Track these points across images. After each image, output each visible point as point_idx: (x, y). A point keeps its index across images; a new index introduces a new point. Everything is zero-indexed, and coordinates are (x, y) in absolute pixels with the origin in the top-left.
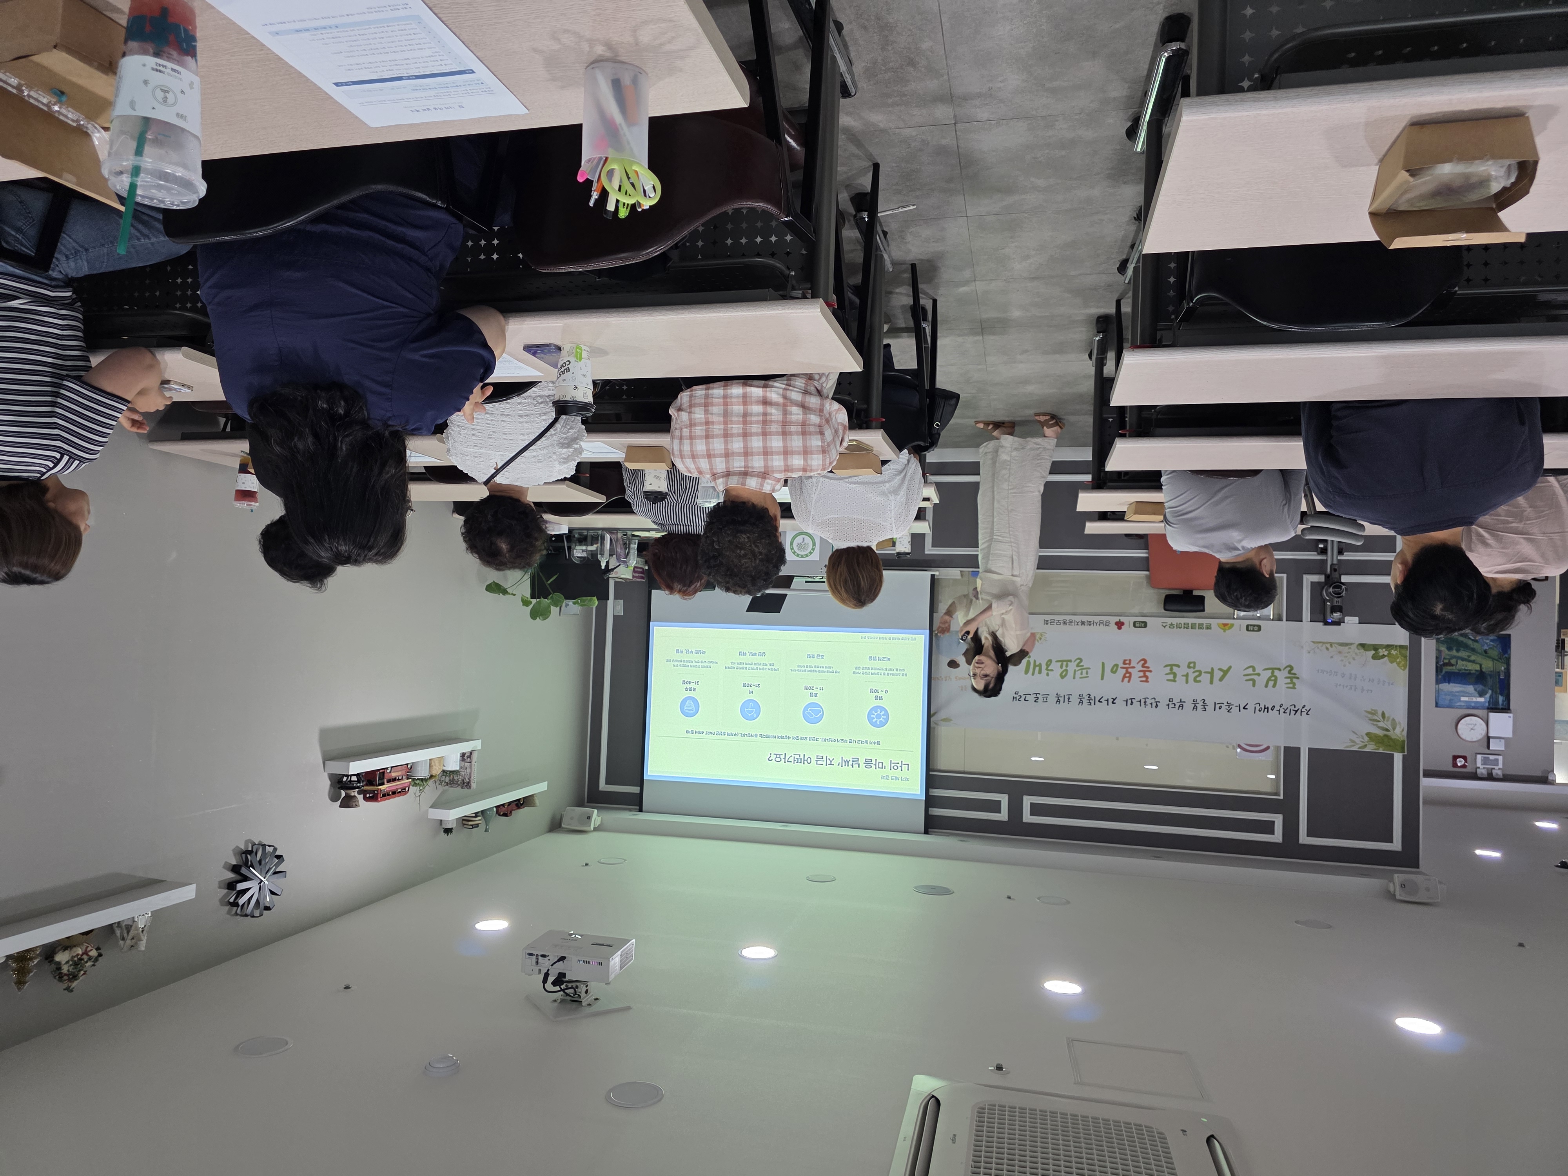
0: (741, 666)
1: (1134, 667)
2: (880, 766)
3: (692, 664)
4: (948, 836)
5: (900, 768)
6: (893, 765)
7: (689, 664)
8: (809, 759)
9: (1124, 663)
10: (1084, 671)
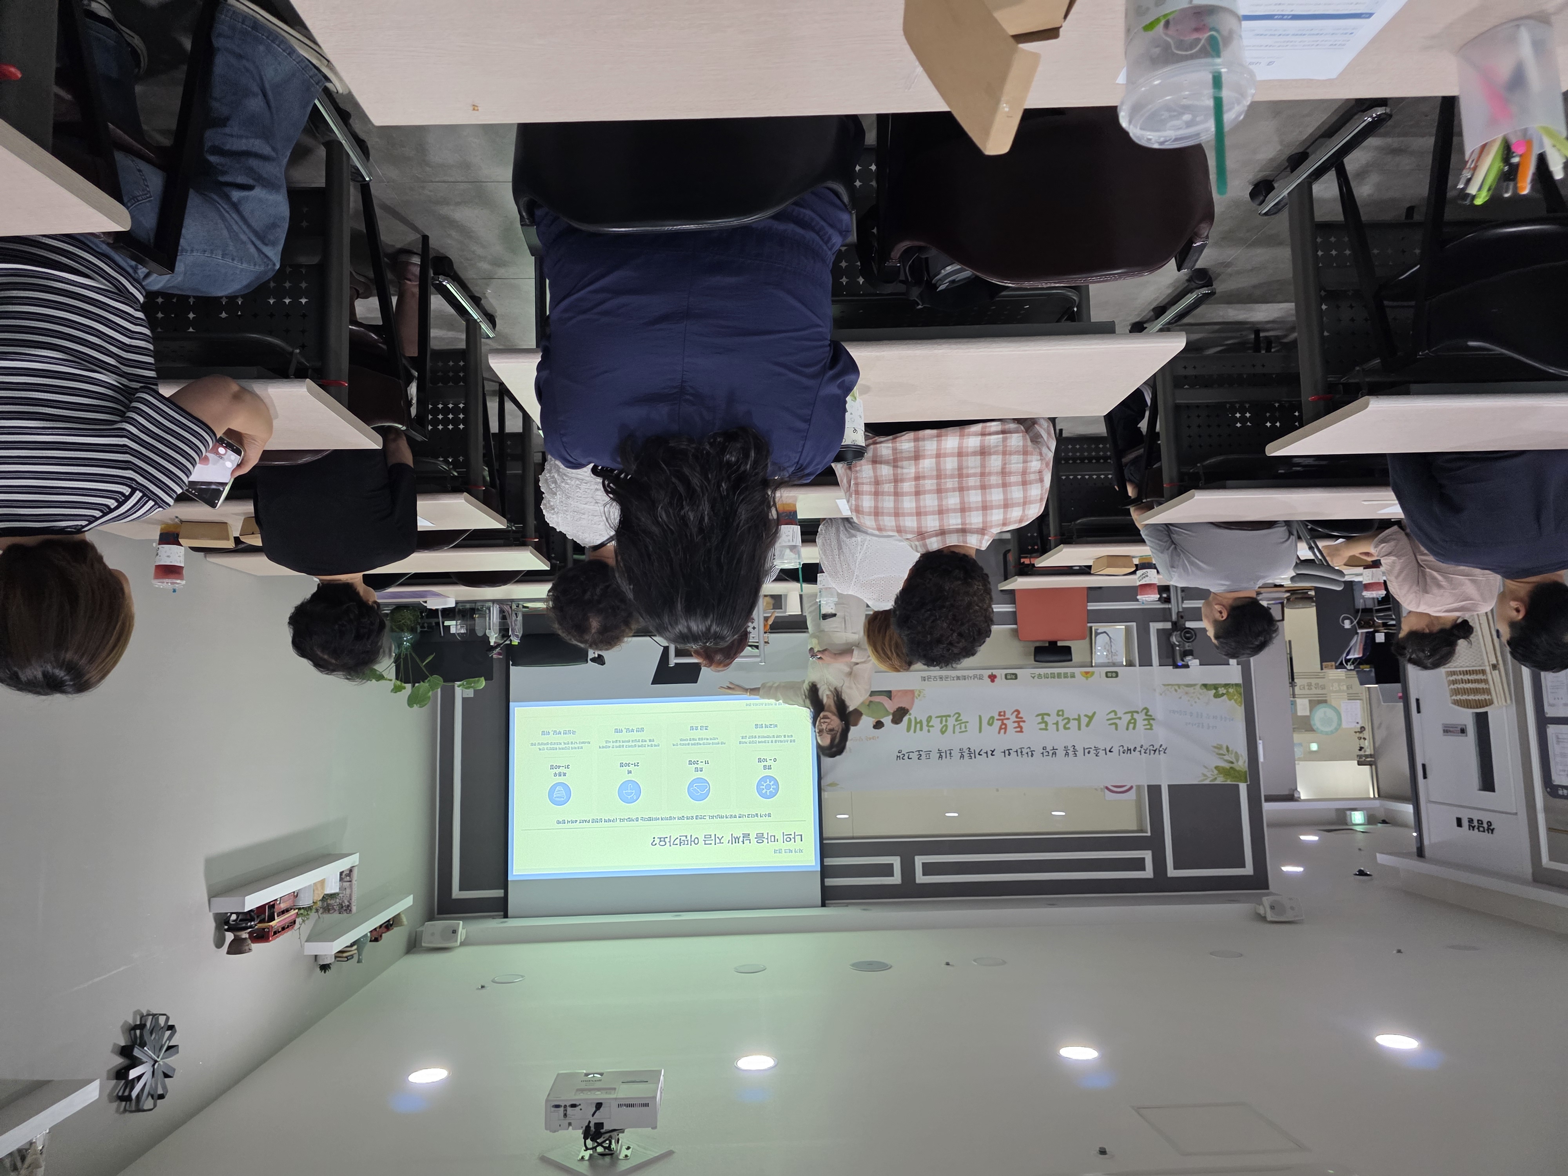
0: (618, 744)
1: (1008, 719)
2: (773, 840)
3: (560, 746)
4: (847, 906)
5: (793, 840)
6: (785, 837)
7: (557, 746)
8: (696, 840)
9: (1000, 715)
10: (963, 725)
